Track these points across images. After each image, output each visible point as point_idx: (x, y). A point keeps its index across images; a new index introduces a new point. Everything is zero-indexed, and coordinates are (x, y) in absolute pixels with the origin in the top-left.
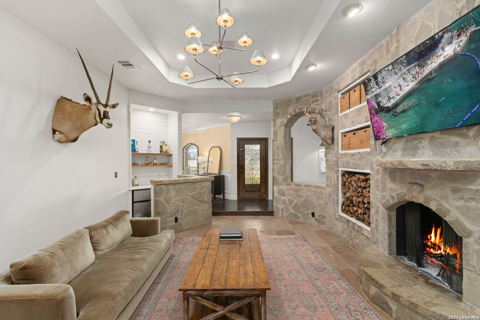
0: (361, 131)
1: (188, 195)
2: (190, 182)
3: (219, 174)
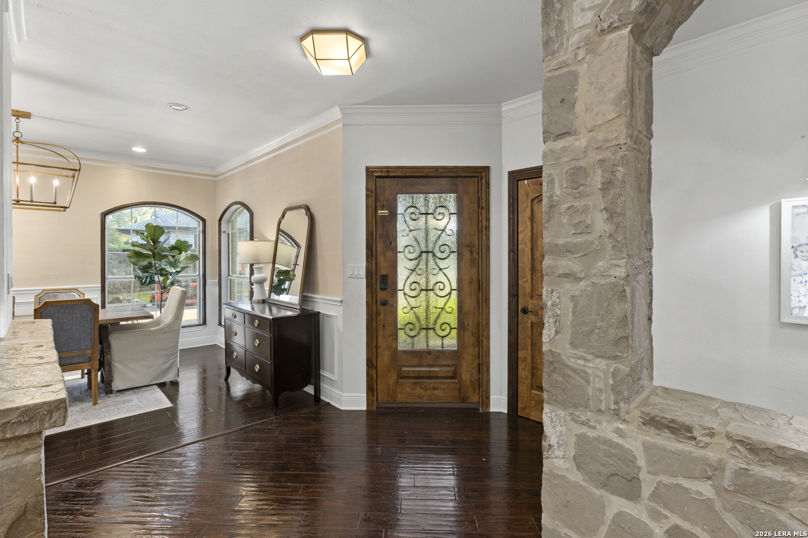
3: (300, 307)
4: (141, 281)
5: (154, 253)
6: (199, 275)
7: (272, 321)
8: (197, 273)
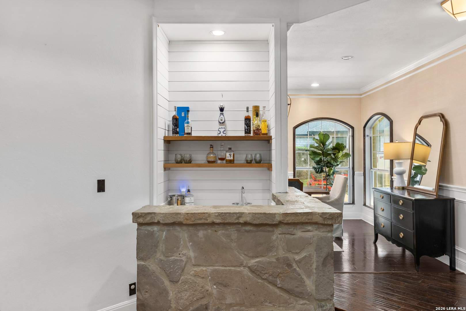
1: (241, 265)
2: (246, 224)
3: (437, 193)
4: (316, 171)
5: (323, 152)
6: (349, 168)
7: (414, 201)
8: (348, 167)
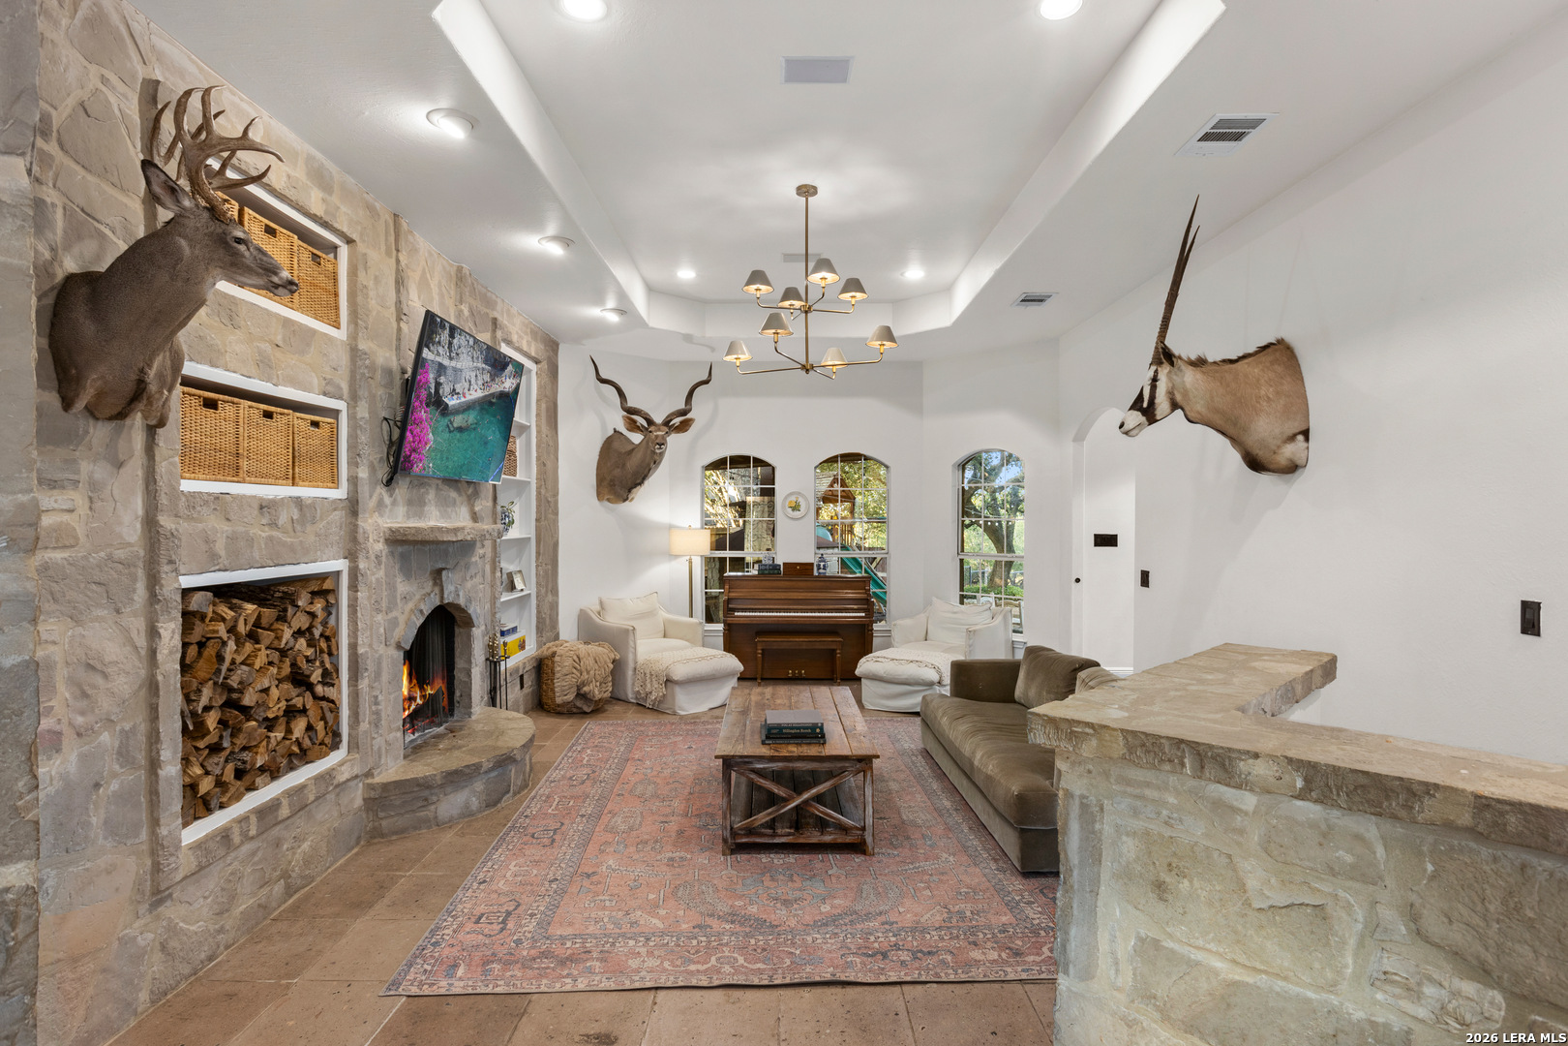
0: (298, 414)
